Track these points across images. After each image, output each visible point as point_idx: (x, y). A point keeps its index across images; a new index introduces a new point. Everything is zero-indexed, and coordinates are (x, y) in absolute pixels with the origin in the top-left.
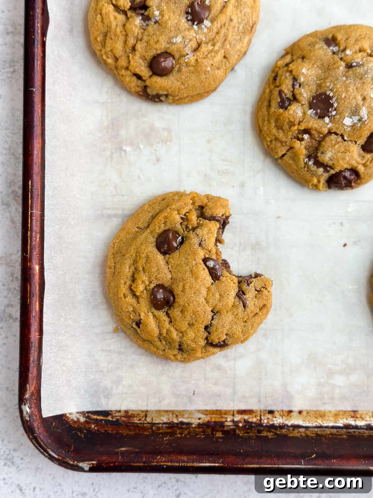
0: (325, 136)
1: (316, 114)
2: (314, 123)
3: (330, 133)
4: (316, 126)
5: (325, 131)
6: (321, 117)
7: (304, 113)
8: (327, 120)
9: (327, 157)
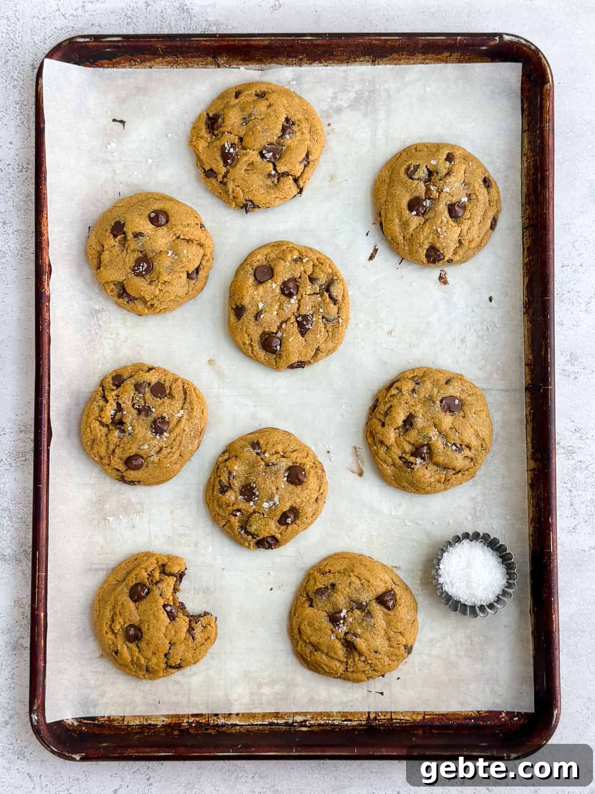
0: (251, 514)
1: (244, 499)
2: (243, 505)
3: (254, 512)
4: (244, 507)
5: (251, 511)
6: (248, 501)
7: (236, 498)
8: (252, 503)
9: (252, 529)
